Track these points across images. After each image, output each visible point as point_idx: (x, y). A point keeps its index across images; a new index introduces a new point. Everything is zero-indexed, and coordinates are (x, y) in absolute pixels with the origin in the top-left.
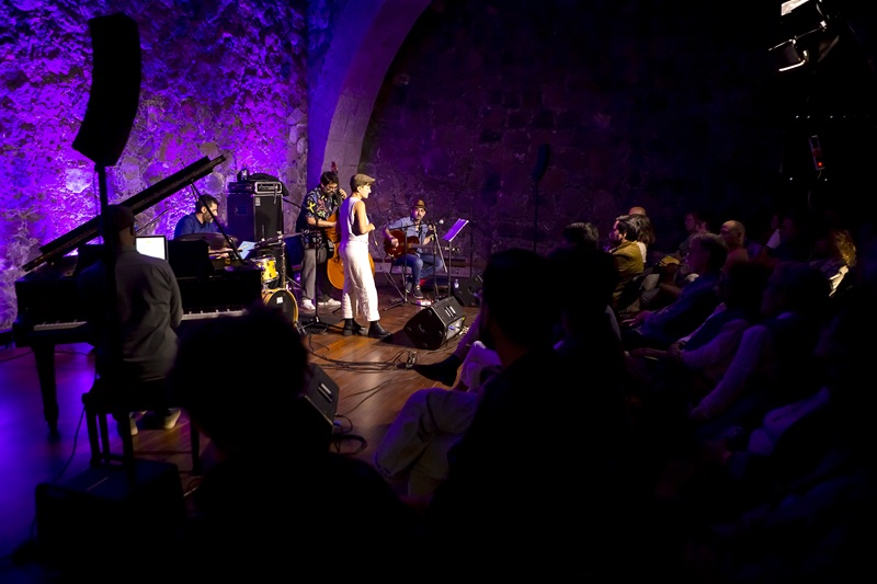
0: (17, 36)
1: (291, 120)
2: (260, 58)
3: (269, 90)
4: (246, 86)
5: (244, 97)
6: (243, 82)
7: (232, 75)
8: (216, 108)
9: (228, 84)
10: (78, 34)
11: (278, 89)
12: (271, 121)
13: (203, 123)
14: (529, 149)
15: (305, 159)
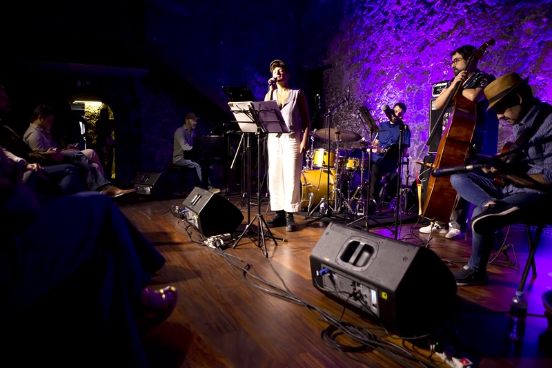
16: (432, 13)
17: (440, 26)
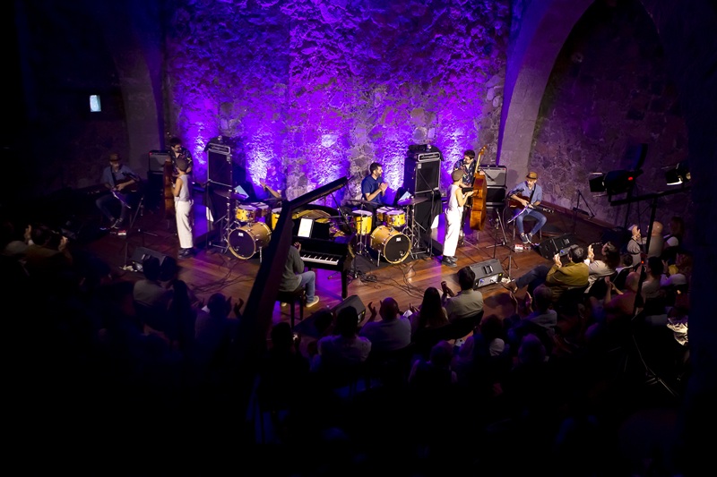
0: (302, 69)
1: (490, 83)
2: (465, 45)
3: (471, 66)
4: (452, 67)
5: (448, 75)
6: (449, 64)
7: (440, 62)
8: (425, 85)
9: (436, 68)
10: (336, 60)
11: (479, 64)
12: (470, 88)
13: (413, 97)
14: (664, 131)
15: (499, 111)
16: (308, 65)
17: (316, 79)
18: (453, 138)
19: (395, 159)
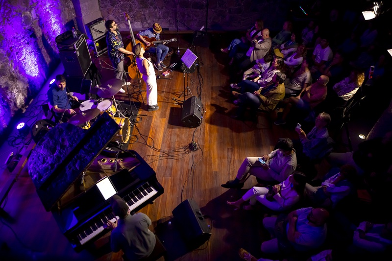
18: (48, 10)
19: (24, 51)
